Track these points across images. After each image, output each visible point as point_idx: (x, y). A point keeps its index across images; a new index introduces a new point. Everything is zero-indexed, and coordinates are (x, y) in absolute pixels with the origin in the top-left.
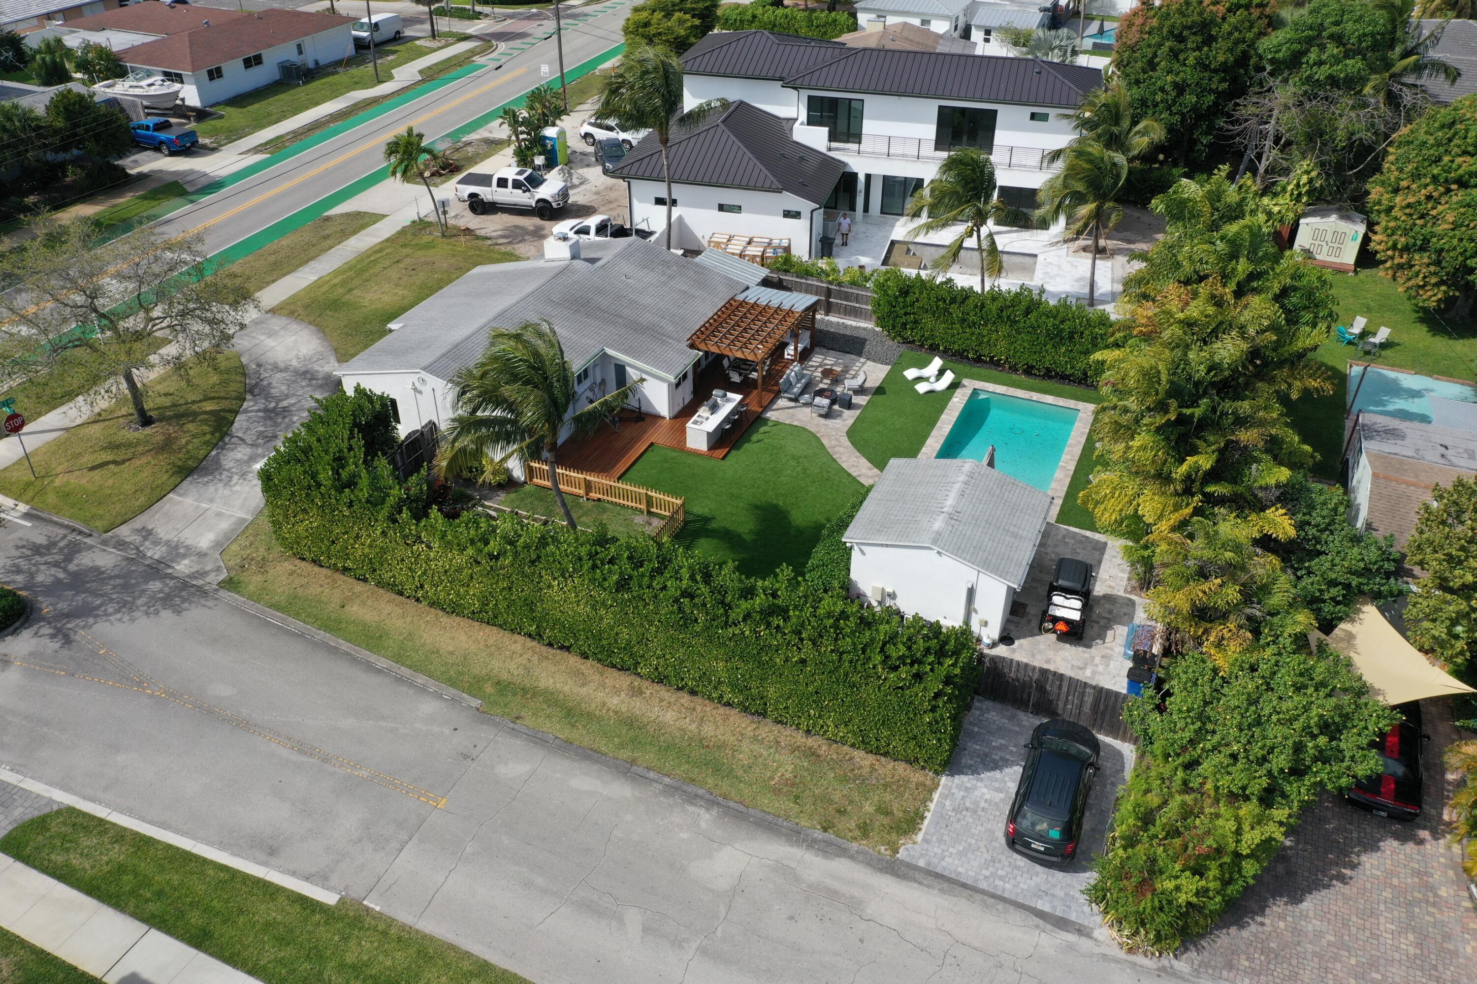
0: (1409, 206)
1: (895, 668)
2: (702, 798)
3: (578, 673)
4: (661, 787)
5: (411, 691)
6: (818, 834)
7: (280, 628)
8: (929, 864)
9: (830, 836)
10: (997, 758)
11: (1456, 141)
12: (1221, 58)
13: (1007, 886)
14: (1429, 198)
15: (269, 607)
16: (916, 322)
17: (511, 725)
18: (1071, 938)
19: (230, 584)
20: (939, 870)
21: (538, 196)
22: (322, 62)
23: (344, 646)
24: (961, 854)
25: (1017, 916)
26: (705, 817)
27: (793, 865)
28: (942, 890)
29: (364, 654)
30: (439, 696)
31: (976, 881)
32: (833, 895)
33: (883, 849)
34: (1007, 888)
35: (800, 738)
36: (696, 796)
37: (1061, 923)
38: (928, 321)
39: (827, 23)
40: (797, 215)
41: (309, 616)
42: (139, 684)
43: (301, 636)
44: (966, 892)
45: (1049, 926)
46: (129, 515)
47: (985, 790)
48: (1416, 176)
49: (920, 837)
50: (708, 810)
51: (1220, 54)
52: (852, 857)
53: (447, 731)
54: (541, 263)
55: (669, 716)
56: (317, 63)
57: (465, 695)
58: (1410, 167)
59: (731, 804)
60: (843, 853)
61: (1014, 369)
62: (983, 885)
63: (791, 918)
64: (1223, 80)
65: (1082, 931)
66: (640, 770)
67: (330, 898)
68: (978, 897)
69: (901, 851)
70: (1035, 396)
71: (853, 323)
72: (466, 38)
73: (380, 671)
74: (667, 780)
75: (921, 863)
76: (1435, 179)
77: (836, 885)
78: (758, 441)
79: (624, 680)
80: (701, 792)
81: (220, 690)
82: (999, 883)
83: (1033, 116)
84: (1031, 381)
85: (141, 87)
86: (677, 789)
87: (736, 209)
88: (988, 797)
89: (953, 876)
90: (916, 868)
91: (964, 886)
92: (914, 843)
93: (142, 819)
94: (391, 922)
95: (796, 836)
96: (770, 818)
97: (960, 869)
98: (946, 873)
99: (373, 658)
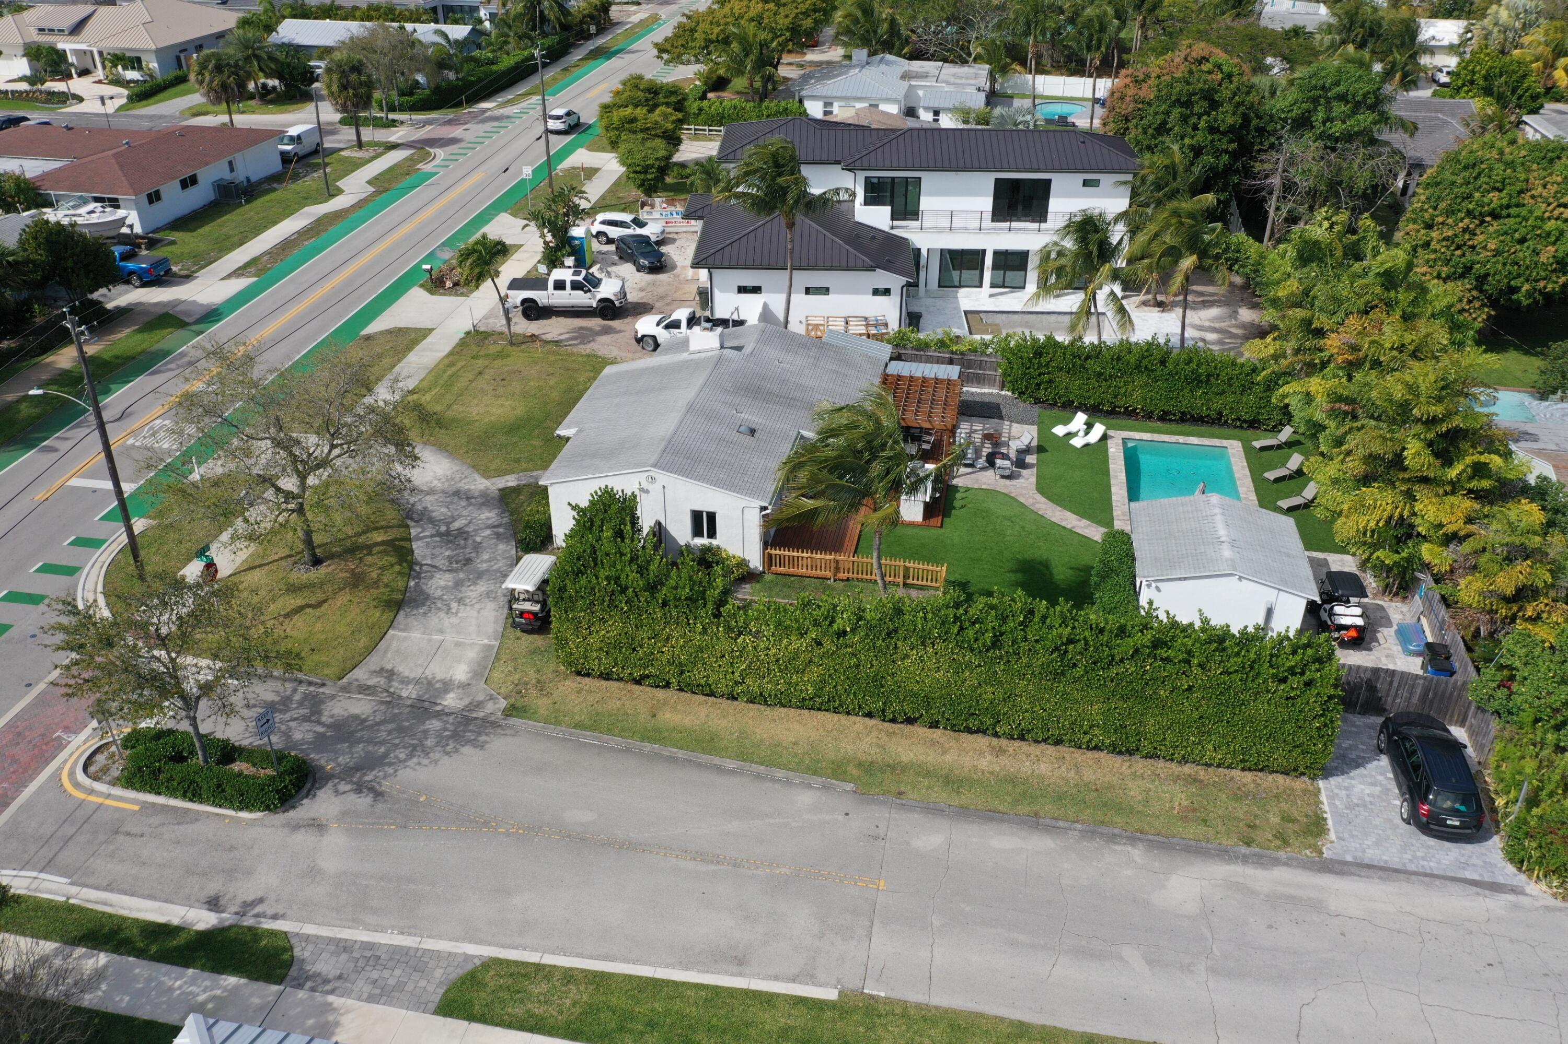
0: (1446, 239)
1: (1284, 680)
2: (1120, 836)
3: (934, 743)
4: (1076, 833)
5: (777, 786)
6: (1244, 850)
7: (600, 747)
8: (1355, 858)
9: (1255, 849)
10: (1354, 756)
11: (1483, 179)
12: (1230, 121)
13: (1432, 864)
14: (1465, 230)
15: (575, 727)
16: (1050, 381)
17: (898, 801)
18: (1511, 897)
19: (512, 711)
20: (1366, 861)
21: (599, 296)
22: (253, 179)
23: (680, 754)
24: (1377, 844)
25: (1455, 888)
26: (1137, 853)
27: (1241, 880)
28: (1380, 878)
29: (705, 758)
30: (809, 786)
31: (1404, 864)
32: (1293, 900)
33: (1308, 852)
34: (1432, 865)
35: (1174, 767)
36: (1114, 835)
37: (1495, 887)
38: (1062, 379)
39: (778, 112)
40: (887, 292)
41: (623, 730)
42: (486, 824)
43: (628, 750)
44: (1402, 876)
45: (1487, 892)
46: (357, 658)
47: (1362, 787)
48: (1450, 212)
49: (1332, 836)
50: (1133, 846)
51: (1227, 117)
52: (1286, 864)
53: (841, 818)
54: (685, 356)
55: (1043, 768)
56: (248, 180)
57: (833, 781)
58: (1443, 205)
59: (1151, 837)
60: (1277, 862)
61: (1149, 416)
62: (1412, 867)
63: (1270, 927)
64: (1231, 141)
65: (1514, 890)
66: (1048, 821)
67: (831, 995)
68: (1414, 878)
69: (1324, 850)
70: (1181, 439)
71: (978, 390)
72: (394, 146)
73: (732, 772)
74: (1079, 826)
75: (1349, 858)
76: (1469, 213)
77: (1292, 891)
78: (962, 507)
79: (982, 742)
80: (1116, 831)
81: (578, 816)
82: (1422, 863)
83: (1086, 183)
84: (1167, 426)
85: (80, 215)
86: (1093, 833)
87: (826, 291)
88: (1367, 791)
89: (1382, 864)
90: (1346, 863)
91: (1396, 871)
92: (1332, 842)
93: (578, 955)
94: (905, 1004)
95: (1225, 854)
96: (1192, 843)
97: (1384, 858)
98: (1375, 863)
99: (717, 760)
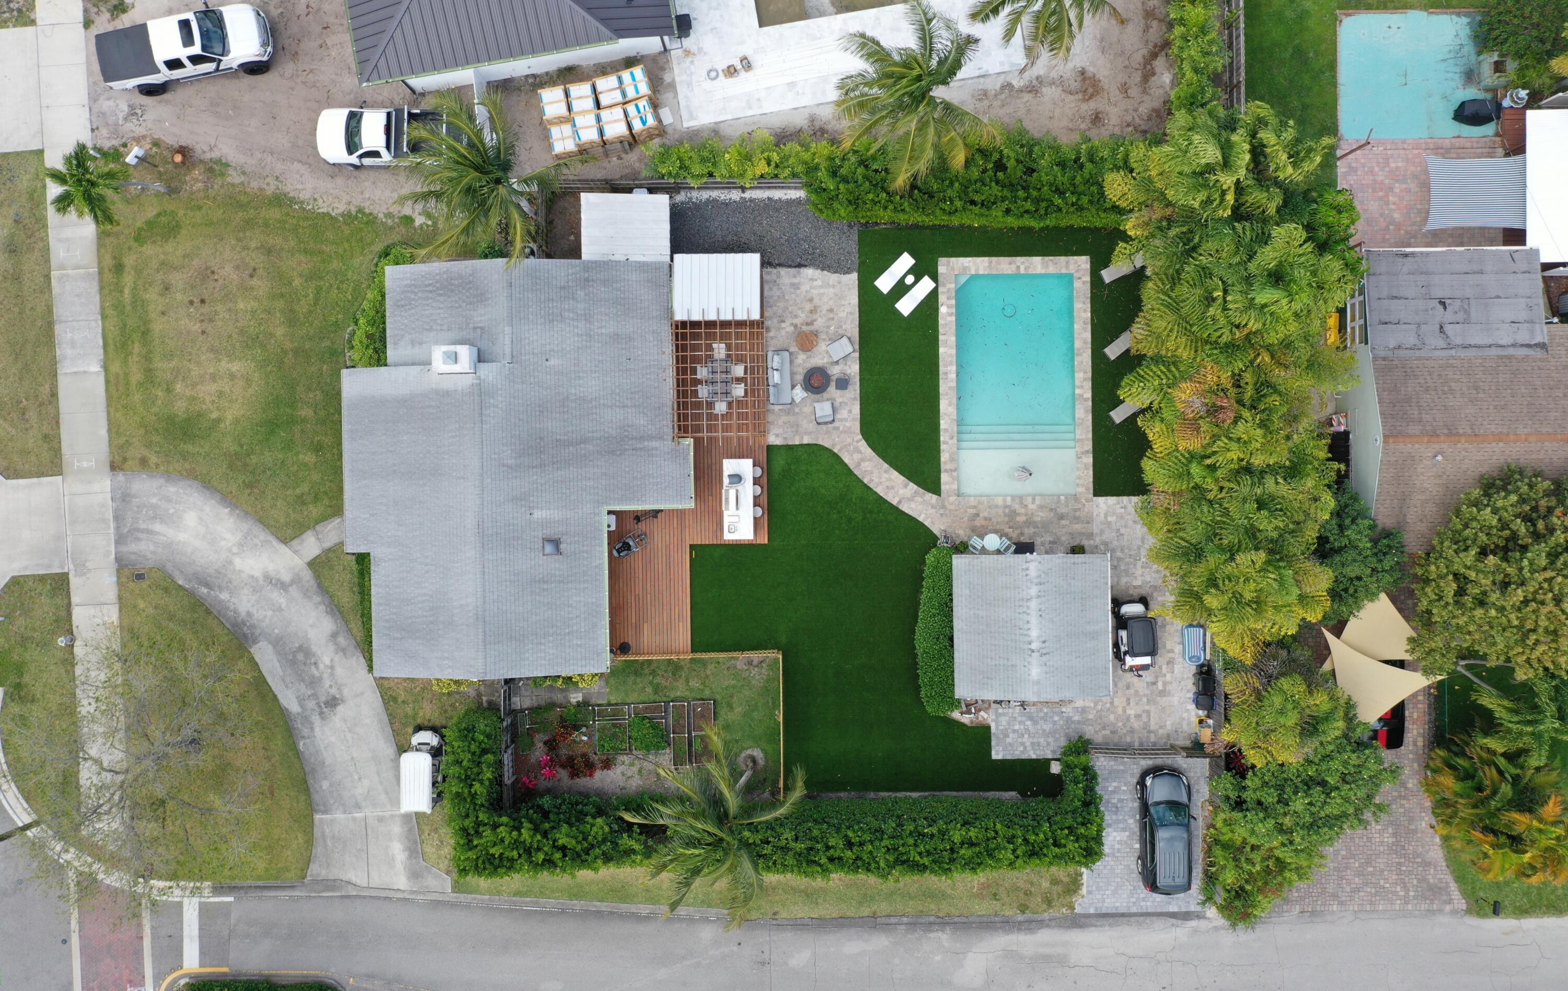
2: (934, 923)
4: (903, 927)
5: (684, 925)
6: (1020, 918)
7: (541, 913)
8: (1096, 909)
9: (1029, 915)
10: (1115, 801)
15: (515, 895)
17: (775, 924)
18: (1194, 923)
20: (1104, 911)
23: (604, 907)
24: (1114, 892)
25: (1159, 923)
26: (944, 937)
27: (1014, 948)
28: (1110, 925)
29: (624, 907)
30: (706, 920)
31: (1129, 908)
32: (1047, 958)
33: (1064, 911)
36: (930, 923)
37: (1186, 916)
41: (553, 891)
43: (563, 912)
44: (1125, 919)
45: (1180, 922)
47: (1115, 834)
49: (1084, 890)
50: (943, 931)
52: (1048, 926)
53: (735, 948)
57: (724, 911)
59: (956, 919)
60: (1041, 924)
62: (1134, 910)
63: (1029, 986)
66: (884, 920)
68: (1133, 919)
69: (1076, 907)
73: (648, 918)
74: (905, 920)
75: (1092, 911)
77: (1047, 951)
80: (932, 919)
82: (1143, 904)
86: (915, 924)
89: (1113, 912)
90: (1089, 916)
91: (1123, 915)
92: (1083, 897)
95: (1008, 925)
96: (985, 920)
97: (1116, 905)
98: (1109, 912)
99: (633, 908)
